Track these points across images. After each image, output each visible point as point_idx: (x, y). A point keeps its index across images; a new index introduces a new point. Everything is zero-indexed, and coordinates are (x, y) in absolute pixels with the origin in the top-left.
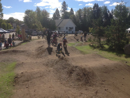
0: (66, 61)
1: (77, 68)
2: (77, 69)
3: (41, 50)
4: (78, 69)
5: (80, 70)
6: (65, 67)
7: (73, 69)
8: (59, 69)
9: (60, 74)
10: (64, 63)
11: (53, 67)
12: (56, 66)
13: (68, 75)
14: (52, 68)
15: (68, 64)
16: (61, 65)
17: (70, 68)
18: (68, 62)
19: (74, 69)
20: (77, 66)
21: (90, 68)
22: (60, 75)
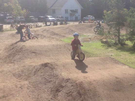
0: (52, 69)
1: (68, 81)
2: (69, 84)
3: (13, 50)
4: (71, 85)
5: (72, 86)
6: (50, 80)
7: (62, 84)
8: (38, 83)
9: (39, 93)
10: (47, 74)
11: (29, 80)
12: (33, 79)
13: (52, 95)
14: (26, 82)
15: (54, 75)
16: (43, 76)
17: (57, 82)
18: (54, 71)
19: (64, 84)
20: (69, 79)
21: (90, 83)
22: (39, 95)
